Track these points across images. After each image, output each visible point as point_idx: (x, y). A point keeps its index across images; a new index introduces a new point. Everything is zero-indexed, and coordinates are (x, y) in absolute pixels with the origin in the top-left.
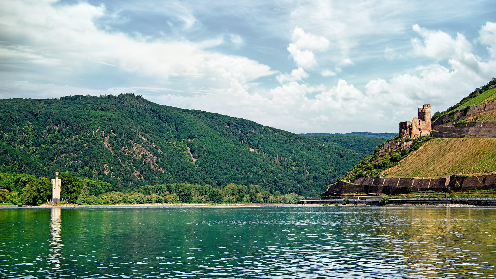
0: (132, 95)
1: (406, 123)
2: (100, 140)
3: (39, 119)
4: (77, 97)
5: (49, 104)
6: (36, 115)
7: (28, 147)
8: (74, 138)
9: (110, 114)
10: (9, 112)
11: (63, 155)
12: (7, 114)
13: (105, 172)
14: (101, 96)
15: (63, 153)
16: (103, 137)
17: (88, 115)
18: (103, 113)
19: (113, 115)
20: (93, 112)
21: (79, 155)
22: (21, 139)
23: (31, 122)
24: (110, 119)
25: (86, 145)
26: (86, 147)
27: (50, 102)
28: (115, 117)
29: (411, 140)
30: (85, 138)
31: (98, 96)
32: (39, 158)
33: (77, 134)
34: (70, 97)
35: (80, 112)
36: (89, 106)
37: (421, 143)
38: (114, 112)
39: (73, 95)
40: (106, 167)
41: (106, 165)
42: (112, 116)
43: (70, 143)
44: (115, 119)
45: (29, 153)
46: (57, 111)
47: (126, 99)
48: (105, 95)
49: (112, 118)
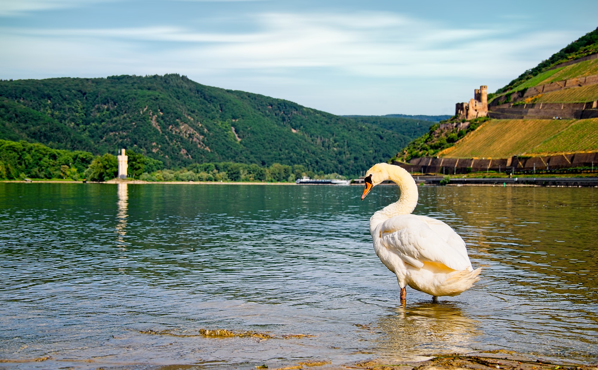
0: (177, 76)
1: (462, 104)
2: (148, 119)
3: (88, 98)
4: (123, 77)
5: (97, 83)
6: (85, 94)
7: (78, 125)
8: (122, 117)
9: (157, 93)
10: (59, 91)
11: (112, 133)
12: (58, 93)
13: (154, 151)
14: (146, 76)
15: (112, 131)
16: (150, 116)
17: (136, 94)
18: (150, 92)
19: (160, 94)
20: (140, 92)
21: (128, 134)
22: (71, 117)
23: (80, 100)
24: (157, 98)
25: (134, 123)
26: (135, 125)
27: (97, 82)
28: (161, 96)
29: (468, 121)
30: (133, 116)
31: (144, 76)
32: (89, 136)
33: (125, 112)
34: (117, 76)
35: (127, 91)
36: (136, 86)
37: (478, 124)
38: (161, 92)
39: (119, 75)
40: (154, 146)
41: (154, 144)
42: (159, 96)
43: (118, 122)
44: (162, 99)
45: (79, 131)
46: (105, 90)
47: (172, 79)
48: (150, 75)
49: (159, 97)
